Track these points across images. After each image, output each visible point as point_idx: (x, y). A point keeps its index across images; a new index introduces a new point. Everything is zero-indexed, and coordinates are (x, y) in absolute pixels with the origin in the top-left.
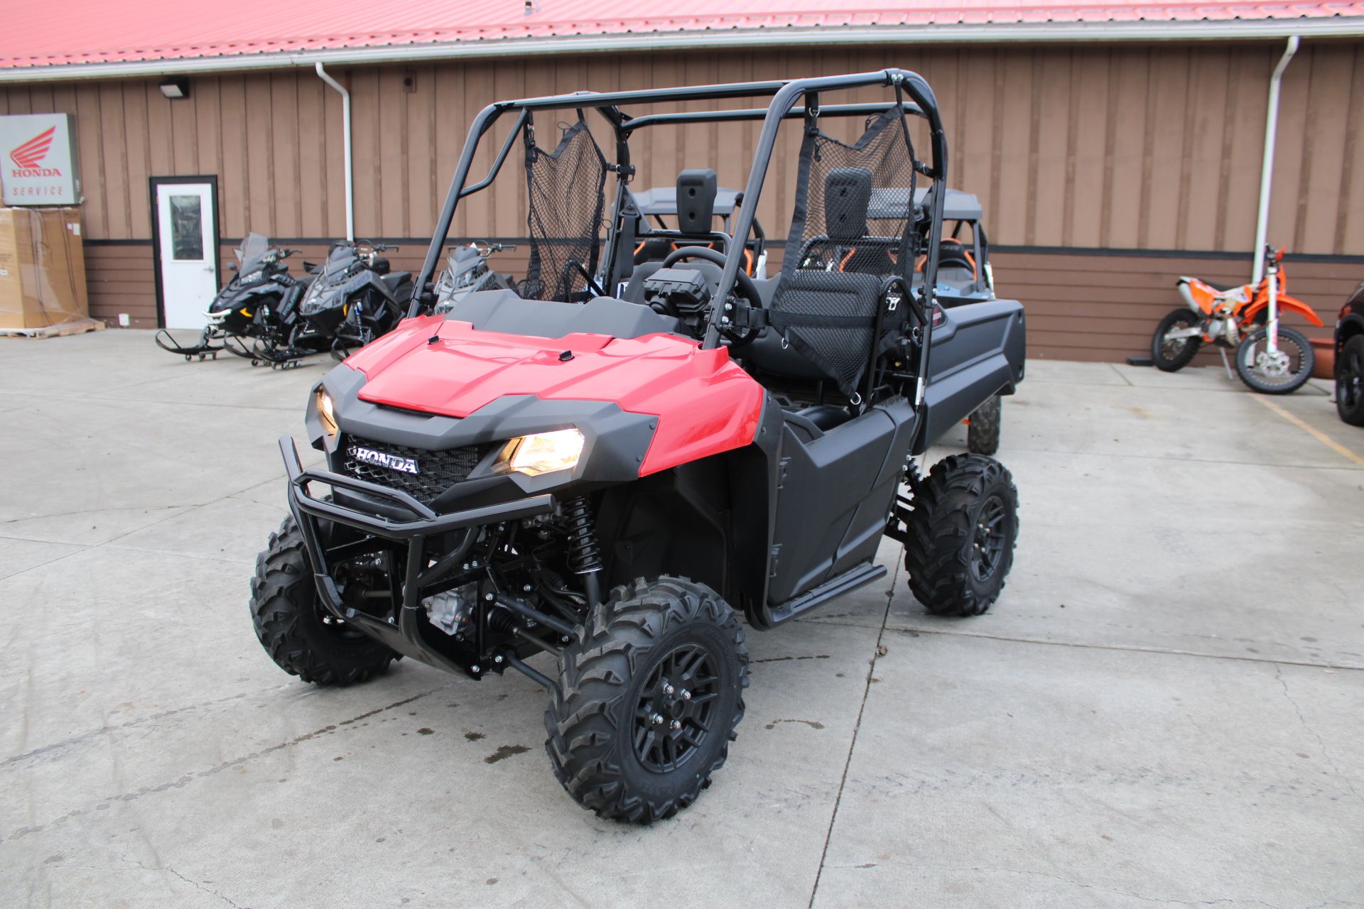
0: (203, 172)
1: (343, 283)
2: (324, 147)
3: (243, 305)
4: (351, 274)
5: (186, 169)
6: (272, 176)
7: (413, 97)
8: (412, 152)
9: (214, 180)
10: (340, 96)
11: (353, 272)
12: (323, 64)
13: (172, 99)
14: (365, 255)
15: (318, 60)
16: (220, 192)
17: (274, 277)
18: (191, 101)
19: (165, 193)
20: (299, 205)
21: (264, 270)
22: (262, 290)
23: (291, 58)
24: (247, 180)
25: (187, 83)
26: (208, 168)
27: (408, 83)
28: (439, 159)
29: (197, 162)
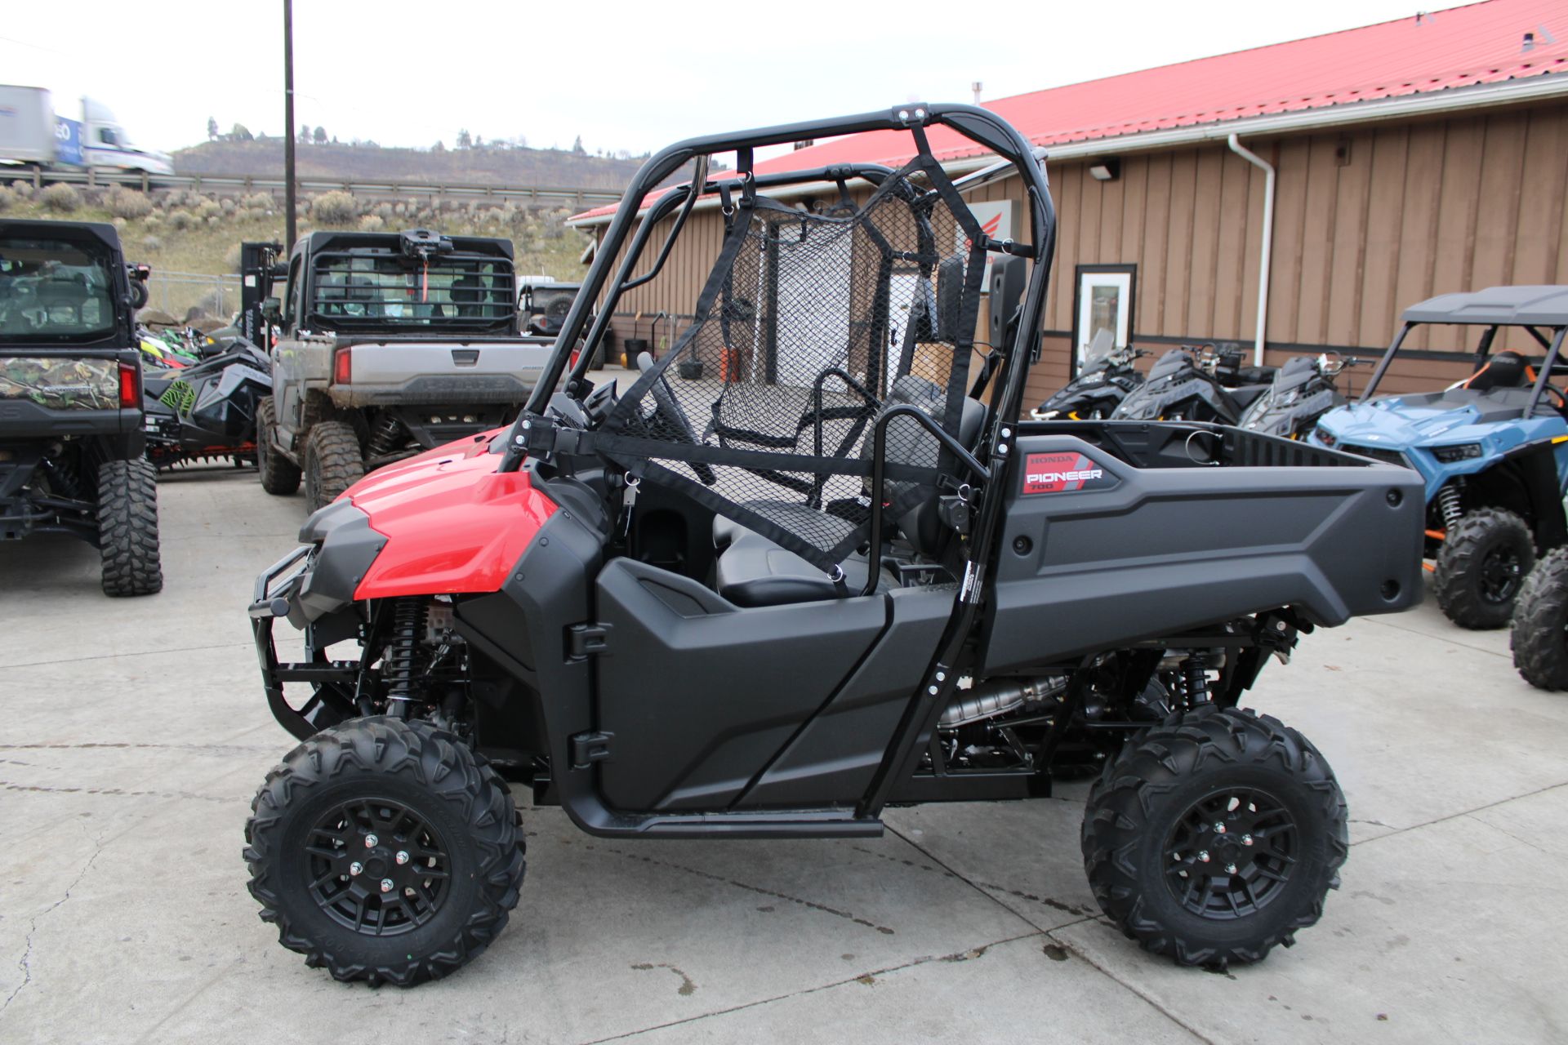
0: (1125, 261)
1: (1165, 392)
2: (1244, 232)
3: (1073, 408)
4: (1177, 381)
5: (1109, 258)
6: (1189, 266)
7: (1345, 170)
8: (1339, 239)
9: (1132, 269)
10: (1264, 173)
11: (1179, 380)
12: (1238, 135)
13: (1103, 181)
14: (1208, 361)
15: (1230, 133)
16: (1138, 282)
17: (1114, 380)
18: (1120, 184)
19: (1089, 281)
20: (1213, 300)
21: (1106, 370)
22: (1097, 393)
23: (1204, 131)
24: (1165, 270)
25: (1116, 163)
26: (1129, 258)
27: (1341, 154)
28: (1369, 249)
29: (1120, 249)
